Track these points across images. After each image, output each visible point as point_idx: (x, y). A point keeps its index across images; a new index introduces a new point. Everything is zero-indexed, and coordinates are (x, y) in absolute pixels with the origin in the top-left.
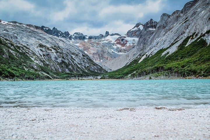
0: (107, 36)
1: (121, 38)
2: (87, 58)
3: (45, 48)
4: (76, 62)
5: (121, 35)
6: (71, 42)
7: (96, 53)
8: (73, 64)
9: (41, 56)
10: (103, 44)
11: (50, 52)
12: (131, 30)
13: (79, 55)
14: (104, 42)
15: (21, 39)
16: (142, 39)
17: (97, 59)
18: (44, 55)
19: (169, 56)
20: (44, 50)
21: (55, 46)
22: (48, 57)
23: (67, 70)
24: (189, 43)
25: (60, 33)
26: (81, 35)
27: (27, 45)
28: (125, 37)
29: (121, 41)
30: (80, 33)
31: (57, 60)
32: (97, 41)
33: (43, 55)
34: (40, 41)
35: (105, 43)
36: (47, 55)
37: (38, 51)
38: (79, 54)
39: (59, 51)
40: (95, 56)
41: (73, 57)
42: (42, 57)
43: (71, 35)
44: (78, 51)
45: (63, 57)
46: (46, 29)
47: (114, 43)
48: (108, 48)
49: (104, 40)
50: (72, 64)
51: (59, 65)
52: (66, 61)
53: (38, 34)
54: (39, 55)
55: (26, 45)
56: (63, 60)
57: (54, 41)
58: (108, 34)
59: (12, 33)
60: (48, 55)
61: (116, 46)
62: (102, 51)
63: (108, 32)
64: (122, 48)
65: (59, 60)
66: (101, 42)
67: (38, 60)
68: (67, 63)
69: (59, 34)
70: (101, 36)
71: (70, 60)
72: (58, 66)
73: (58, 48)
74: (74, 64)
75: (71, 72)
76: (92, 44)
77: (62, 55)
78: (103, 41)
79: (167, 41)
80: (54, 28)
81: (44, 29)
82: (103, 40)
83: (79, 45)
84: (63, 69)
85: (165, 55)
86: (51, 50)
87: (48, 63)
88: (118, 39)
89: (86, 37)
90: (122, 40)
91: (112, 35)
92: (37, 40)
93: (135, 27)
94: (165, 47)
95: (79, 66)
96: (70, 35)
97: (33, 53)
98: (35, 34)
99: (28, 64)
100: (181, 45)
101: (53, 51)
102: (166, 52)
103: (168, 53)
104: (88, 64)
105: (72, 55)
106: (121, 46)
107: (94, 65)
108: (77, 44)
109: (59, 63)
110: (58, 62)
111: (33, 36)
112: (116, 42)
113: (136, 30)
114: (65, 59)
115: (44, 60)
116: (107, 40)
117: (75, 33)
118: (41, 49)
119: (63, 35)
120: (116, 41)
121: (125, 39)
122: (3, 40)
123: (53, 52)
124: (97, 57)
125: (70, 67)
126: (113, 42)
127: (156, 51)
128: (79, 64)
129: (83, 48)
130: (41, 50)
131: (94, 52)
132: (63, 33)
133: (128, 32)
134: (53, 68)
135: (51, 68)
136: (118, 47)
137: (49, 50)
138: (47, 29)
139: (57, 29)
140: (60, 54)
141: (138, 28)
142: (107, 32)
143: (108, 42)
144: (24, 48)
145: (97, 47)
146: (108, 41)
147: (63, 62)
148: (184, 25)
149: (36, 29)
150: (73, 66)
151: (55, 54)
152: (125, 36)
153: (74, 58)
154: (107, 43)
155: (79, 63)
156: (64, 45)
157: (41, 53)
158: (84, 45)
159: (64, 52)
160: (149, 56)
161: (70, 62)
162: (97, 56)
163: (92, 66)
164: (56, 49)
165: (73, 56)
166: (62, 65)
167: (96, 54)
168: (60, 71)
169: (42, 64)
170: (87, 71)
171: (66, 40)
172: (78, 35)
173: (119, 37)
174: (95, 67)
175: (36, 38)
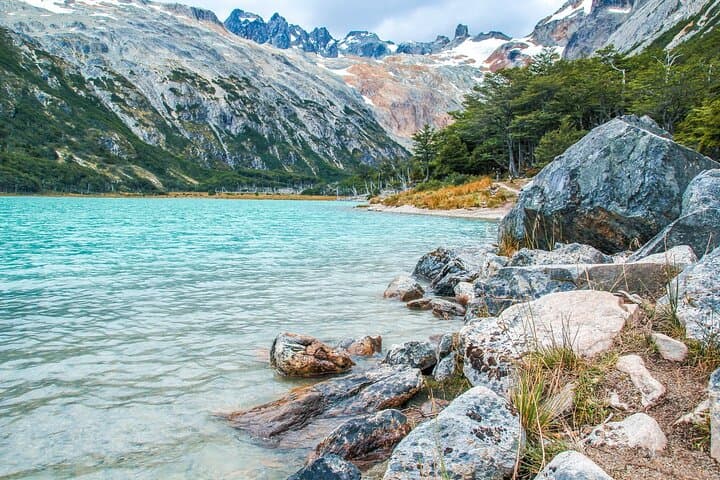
0: (460, 41)
1: (507, 48)
2: (360, 121)
3: (194, 83)
4: (303, 134)
5: (509, 39)
6: (319, 65)
7: (402, 102)
8: (288, 140)
9: (169, 110)
10: (438, 70)
11: (206, 96)
12: (549, 18)
13: (331, 108)
14: (446, 63)
15: (121, 53)
16: (578, 49)
17: (407, 123)
18: (180, 108)
20: (183, 89)
21: (232, 77)
22: (194, 116)
23: (257, 160)
25: (298, 33)
26: (370, 41)
27: (132, 72)
28: (523, 46)
29: (506, 60)
30: (367, 33)
31: (228, 127)
32: (417, 60)
33: (175, 109)
34: (186, 59)
35: (447, 67)
36: (190, 108)
37: (162, 95)
38: (332, 104)
39: (240, 93)
40: (399, 116)
41: (299, 117)
42: (173, 114)
43: (337, 42)
44: (329, 95)
45: (253, 117)
46: (246, 21)
47: (481, 68)
48: (454, 86)
49: (447, 55)
50: (284, 141)
51: (231, 142)
52: (264, 130)
53: (198, 35)
54: (161, 109)
55: (126, 74)
56: (252, 125)
57: (247, 61)
58: (464, 36)
59: (94, 34)
60: (196, 106)
62: (427, 98)
63: (466, 28)
65: (236, 127)
66: (434, 63)
67: (148, 126)
68: (266, 136)
69: (293, 38)
70: (441, 41)
71: (280, 127)
72: (225, 147)
73: (243, 85)
74: (294, 141)
75: (271, 168)
76: (396, 72)
77: (252, 108)
78: (443, 60)
80: (276, 16)
81: (242, 20)
82: (443, 56)
83: (349, 74)
84: (242, 157)
86: (213, 91)
87: (187, 136)
88: (496, 55)
89: (390, 47)
90: (513, 56)
91: (480, 37)
92: (176, 58)
93: (565, 7)
95: (314, 147)
96: (332, 42)
97: (140, 99)
98: (181, 35)
99: (89, 138)
101: (220, 92)
104: (358, 140)
105: (298, 110)
107: (382, 145)
108: (342, 73)
109: (232, 136)
110: (228, 132)
111: (165, 41)
112: (488, 66)
113: (566, 18)
114: (258, 122)
115: (174, 126)
116: (457, 58)
117: (352, 34)
118: (176, 85)
119: (307, 40)
120: (489, 60)
121: (524, 52)
122: (30, 55)
123: (217, 99)
124: (406, 116)
125: (275, 151)
126: (477, 65)
128: (316, 140)
129: (359, 84)
130: (172, 90)
131: (395, 100)
132: (308, 32)
133: (537, 27)
134: (200, 151)
135: (194, 153)
137: (206, 89)
138: (252, 20)
139: (284, 20)
140: (245, 104)
141: (577, 9)
142: (460, 26)
143: (460, 63)
144: (117, 83)
145: (412, 83)
146: (461, 61)
147: (248, 132)
149: (196, 20)
150: (283, 148)
151: (223, 103)
152: (523, 41)
153: (303, 120)
154: (455, 69)
155: (319, 136)
156: (283, 74)
157: (171, 102)
158: (364, 76)
159: (262, 98)
161: (278, 132)
162: (408, 115)
163: (370, 149)
164: (231, 86)
165: (301, 113)
166: (244, 144)
167: (405, 106)
168: (231, 164)
169: (163, 137)
170: (341, 166)
171: (305, 57)
172: (362, 38)
173: (502, 47)
174: (384, 153)
175: (174, 48)
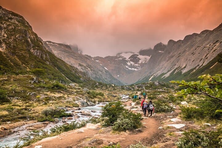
5: (134, 53)
7: (114, 69)
11: (87, 70)
17: (115, 74)
19: (165, 79)
20: (83, 68)
24: (175, 72)
35: (120, 60)
45: (96, 74)
48: (123, 65)
52: (98, 77)
61: (130, 63)
64: (135, 65)
78: (118, 58)
79: (167, 68)
83: (100, 62)
85: (163, 78)
88: (131, 57)
90: (135, 58)
94: (165, 72)
100: (172, 73)
101: (89, 69)
102: (164, 76)
103: (165, 77)
106: (134, 63)
112: (129, 60)
116: (121, 57)
120: (129, 58)
121: (138, 57)
124: (115, 72)
126: (127, 59)
127: (159, 74)
130: (81, 68)
131: (112, 69)
133: (140, 51)
136: (132, 64)
137: (86, 68)
143: (123, 59)
148: (177, 59)
151: (90, 71)
152: (137, 54)
160: (155, 76)
173: (133, 55)
